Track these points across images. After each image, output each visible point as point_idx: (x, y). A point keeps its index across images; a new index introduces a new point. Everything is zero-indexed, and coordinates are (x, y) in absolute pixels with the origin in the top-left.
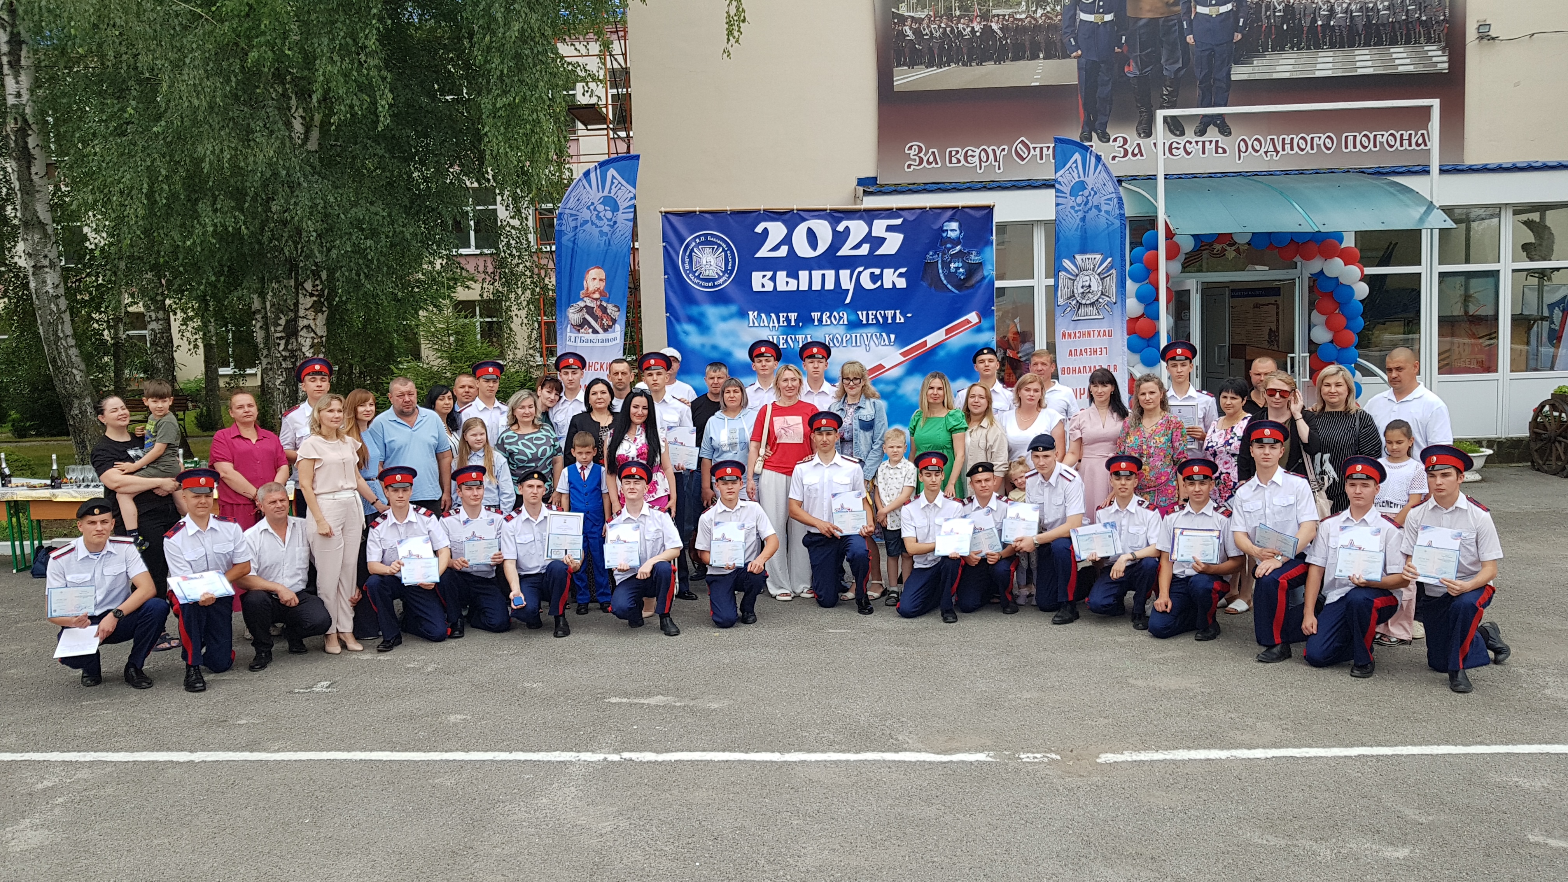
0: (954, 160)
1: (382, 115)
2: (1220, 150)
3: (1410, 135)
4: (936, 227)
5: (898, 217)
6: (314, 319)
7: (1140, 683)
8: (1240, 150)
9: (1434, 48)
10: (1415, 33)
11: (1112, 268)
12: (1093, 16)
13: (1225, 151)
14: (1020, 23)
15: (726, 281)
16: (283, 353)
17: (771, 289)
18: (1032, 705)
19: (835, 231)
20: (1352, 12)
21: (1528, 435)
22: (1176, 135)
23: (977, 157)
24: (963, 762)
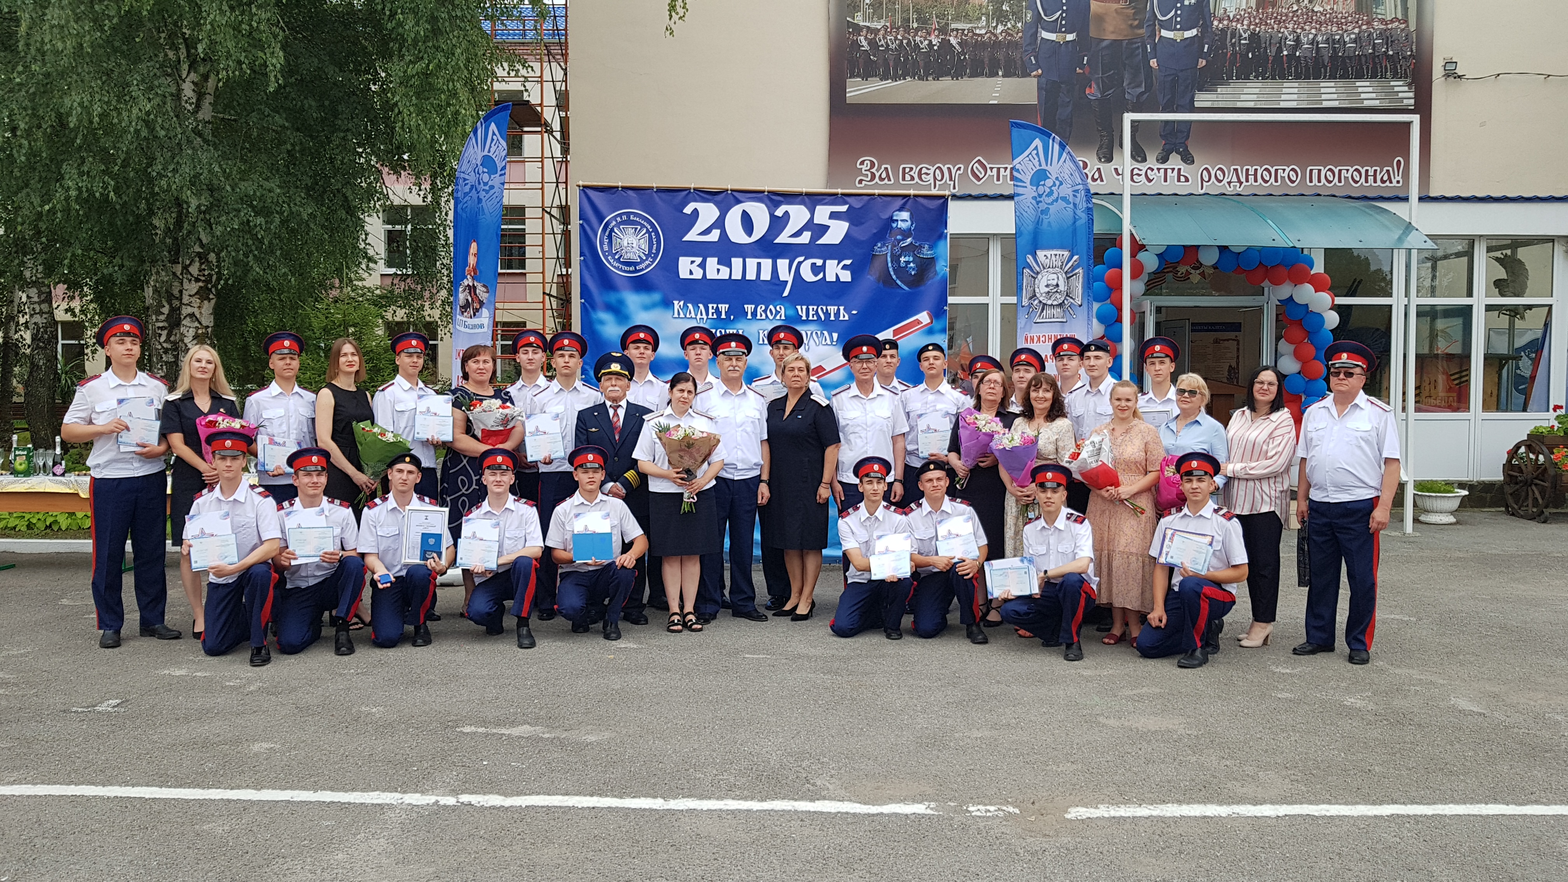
0: (908, 177)
1: (273, 74)
2: (1182, 179)
3: (1375, 171)
4: (885, 216)
5: (845, 203)
6: (199, 307)
7: (1112, 722)
8: (1202, 179)
9: (1401, 83)
10: (1381, 67)
11: (1078, 266)
12: (1055, 35)
13: (1187, 180)
14: (979, 39)
15: (649, 265)
16: (165, 345)
17: (700, 277)
18: (984, 746)
19: (773, 217)
20: (1318, 43)
21: (1502, 478)
22: (1137, 161)
23: (932, 175)
24: (896, 815)
